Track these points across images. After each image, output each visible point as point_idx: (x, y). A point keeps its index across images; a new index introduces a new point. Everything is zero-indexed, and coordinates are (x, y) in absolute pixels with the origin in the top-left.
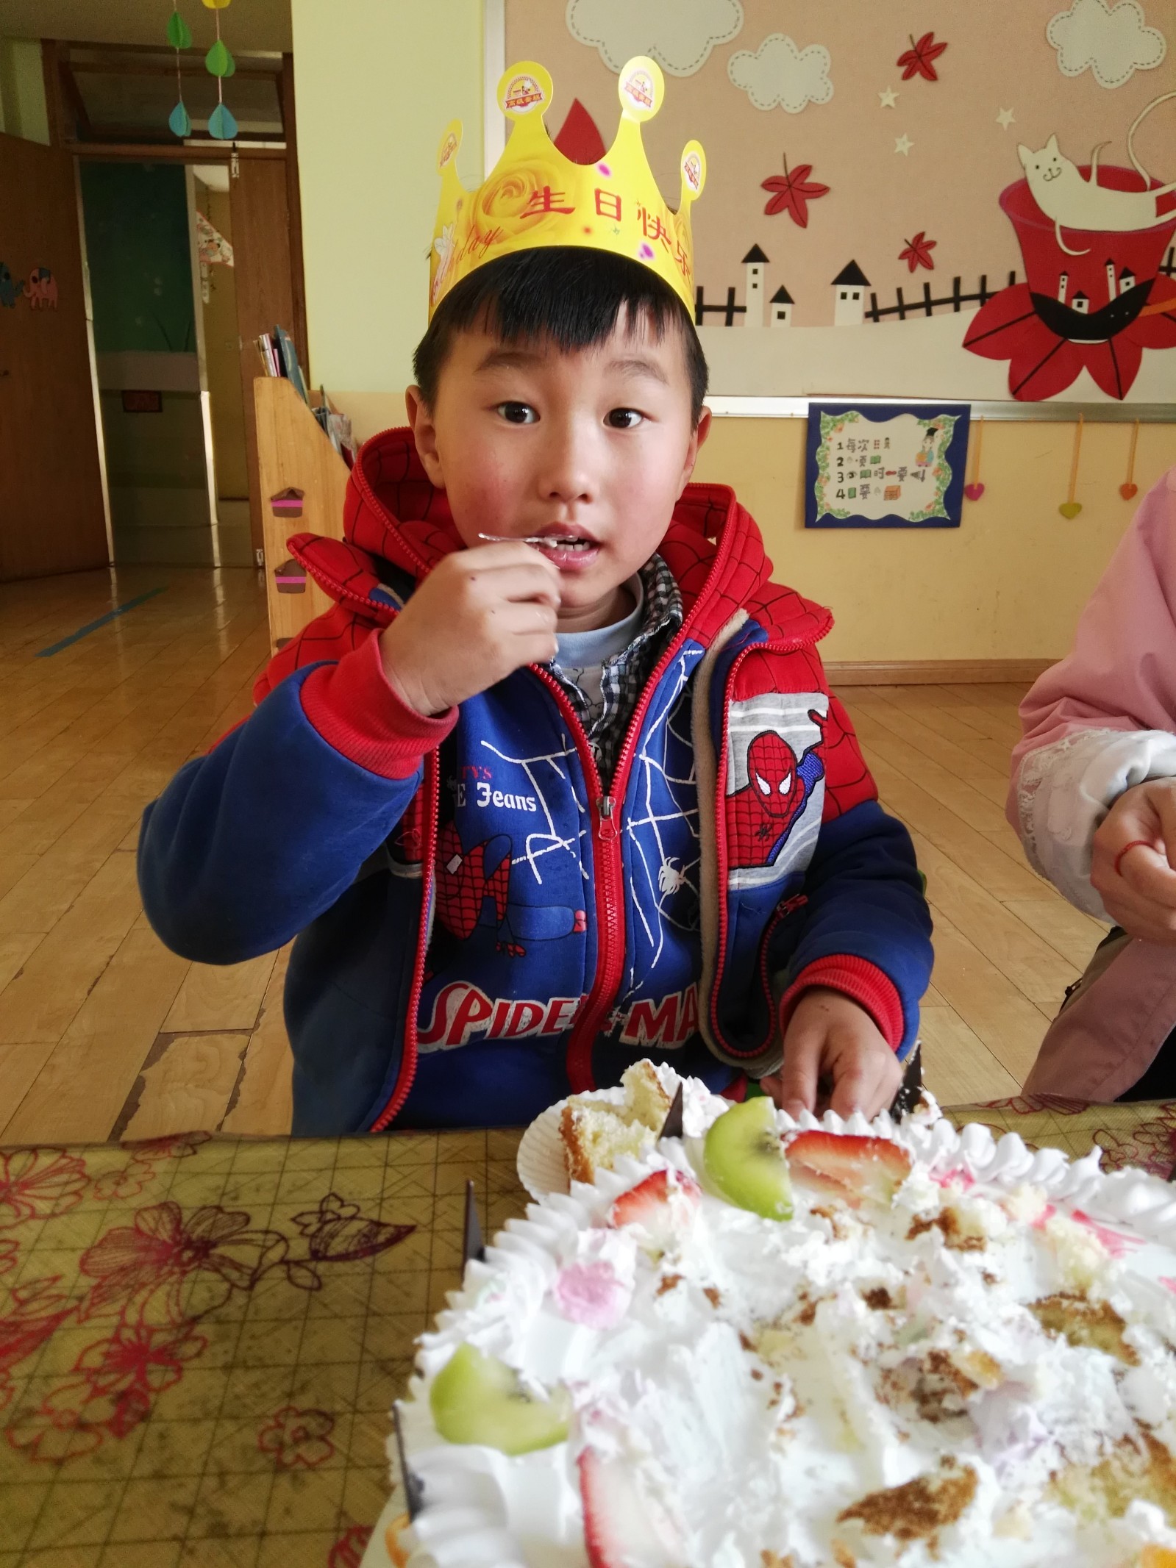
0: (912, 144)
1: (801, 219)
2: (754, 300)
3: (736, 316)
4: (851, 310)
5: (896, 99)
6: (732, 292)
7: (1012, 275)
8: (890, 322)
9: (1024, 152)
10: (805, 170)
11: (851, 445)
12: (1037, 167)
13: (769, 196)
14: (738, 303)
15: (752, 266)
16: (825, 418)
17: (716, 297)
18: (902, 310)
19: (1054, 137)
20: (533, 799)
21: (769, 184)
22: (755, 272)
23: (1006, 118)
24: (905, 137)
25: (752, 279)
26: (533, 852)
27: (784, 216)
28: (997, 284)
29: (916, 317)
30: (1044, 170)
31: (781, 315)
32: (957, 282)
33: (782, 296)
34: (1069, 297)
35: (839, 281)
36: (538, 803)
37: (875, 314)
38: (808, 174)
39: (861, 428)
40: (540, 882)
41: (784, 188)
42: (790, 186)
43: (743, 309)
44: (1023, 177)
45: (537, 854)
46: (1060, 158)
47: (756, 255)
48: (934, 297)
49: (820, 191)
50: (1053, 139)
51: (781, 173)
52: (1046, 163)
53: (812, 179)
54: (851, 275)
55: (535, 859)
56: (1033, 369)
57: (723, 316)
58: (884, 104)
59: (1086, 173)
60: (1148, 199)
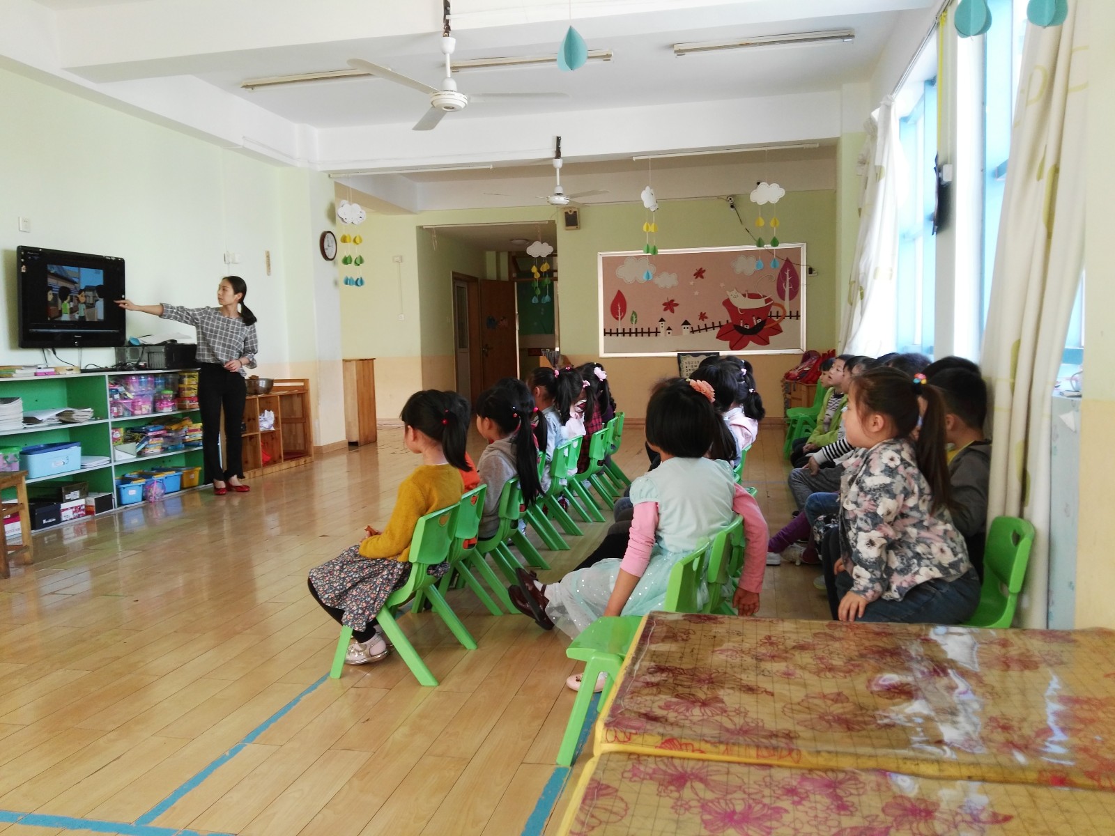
0: (698, 293)
1: (673, 311)
2: (662, 330)
3: (658, 334)
4: (686, 331)
6: (657, 329)
7: (727, 321)
8: (697, 333)
9: (728, 292)
10: (673, 301)
11: (689, 363)
12: (731, 296)
13: (665, 307)
14: (658, 331)
15: (661, 322)
16: (681, 356)
17: (653, 330)
18: (700, 330)
19: (735, 288)
22: (662, 324)
23: (722, 285)
24: (698, 290)
27: (669, 310)
28: (724, 323)
29: (703, 332)
30: (733, 296)
31: (669, 333)
32: (713, 323)
33: (669, 329)
34: (743, 325)
35: (683, 325)
37: (693, 332)
39: (692, 359)
41: (667, 305)
42: (669, 304)
43: (660, 332)
44: (728, 298)
46: (736, 294)
47: (662, 320)
48: (708, 327)
49: (677, 305)
51: (667, 302)
52: (733, 294)
53: (674, 303)
54: (686, 323)
56: (736, 343)
57: (655, 334)
58: (691, 284)
59: (744, 295)
60: (763, 300)
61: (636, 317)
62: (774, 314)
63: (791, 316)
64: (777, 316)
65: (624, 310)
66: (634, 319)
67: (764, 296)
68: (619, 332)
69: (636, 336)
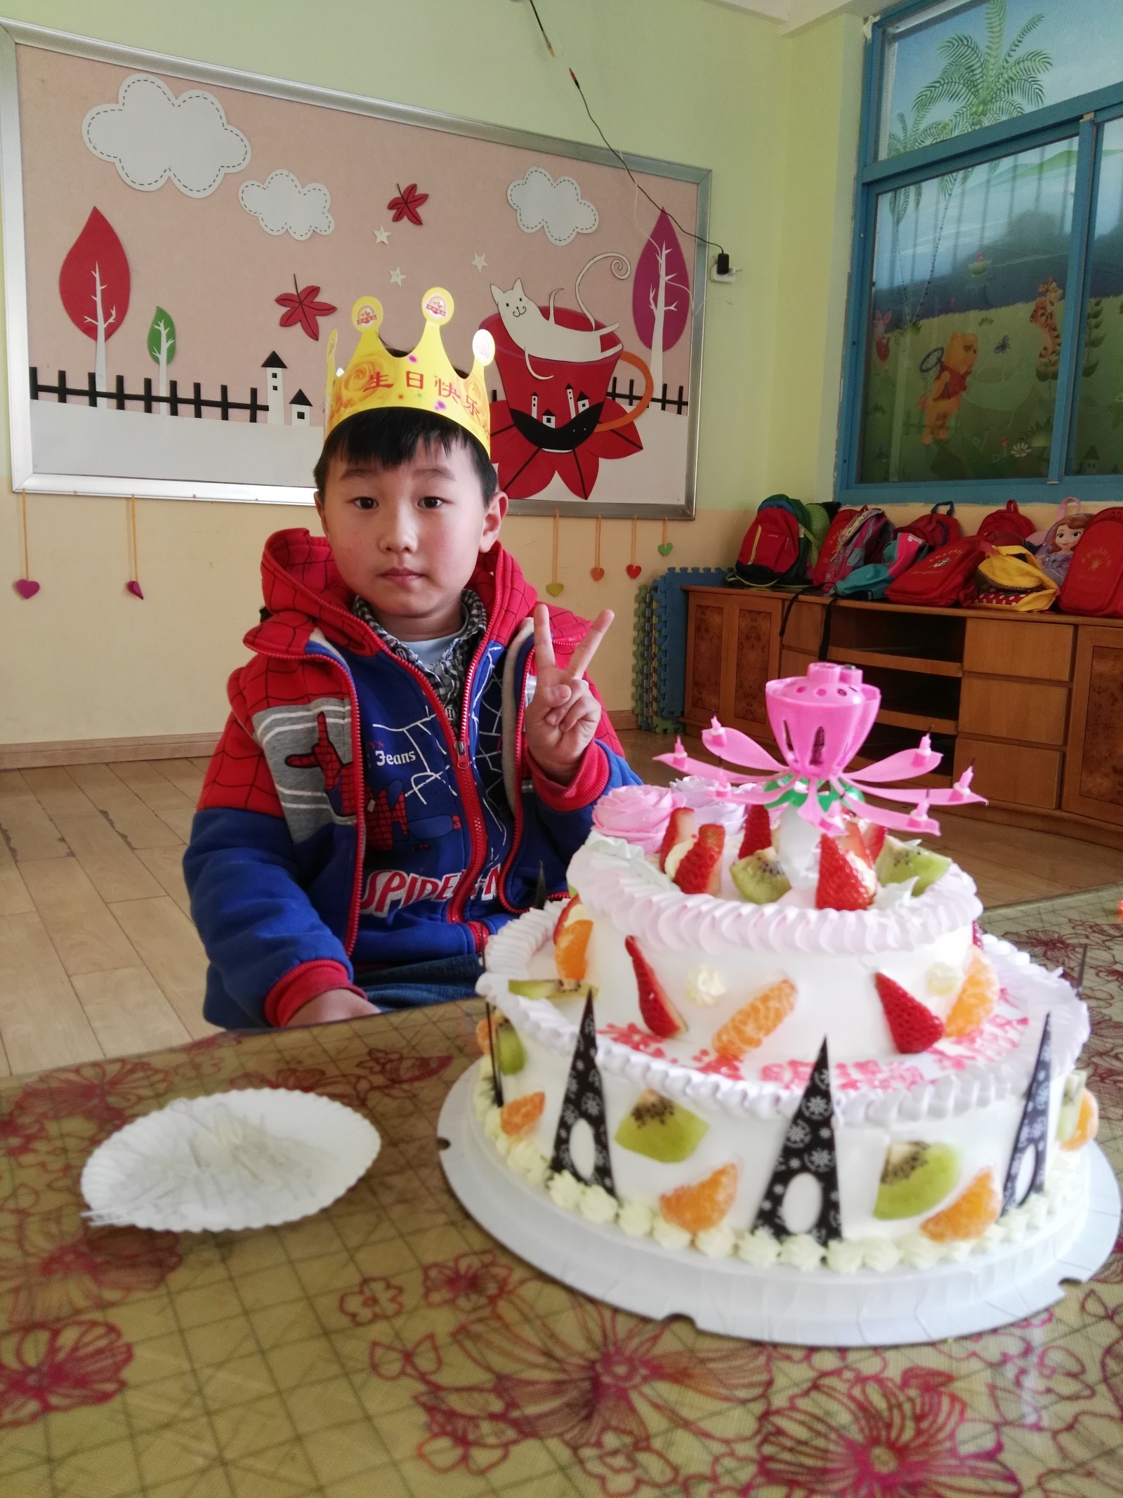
0: (404, 277)
1: (314, 333)
2: (276, 400)
3: (260, 413)
5: (388, 237)
6: (254, 392)
9: (496, 291)
10: (314, 291)
12: (507, 305)
13: (283, 310)
14: (260, 402)
15: (271, 370)
17: (239, 395)
19: (519, 281)
20: (413, 752)
21: (283, 300)
22: (275, 376)
23: (480, 262)
24: (398, 270)
25: (272, 382)
26: (416, 786)
27: (298, 328)
30: (512, 308)
31: (301, 416)
33: (300, 399)
34: (540, 414)
36: (416, 754)
38: (316, 294)
40: (425, 803)
41: (297, 305)
42: (301, 303)
43: (266, 408)
44: (497, 312)
45: (419, 786)
46: (524, 298)
47: (274, 361)
49: (329, 310)
50: (518, 285)
51: (295, 293)
52: (514, 303)
53: (321, 298)
55: (419, 790)
56: (517, 471)
57: (247, 413)
58: (378, 241)
59: (545, 312)
60: (594, 337)
61: (172, 335)
62: (622, 388)
63: (664, 402)
64: (631, 398)
65: (119, 298)
66: (165, 345)
67: (599, 326)
68: (100, 388)
69: (174, 412)
